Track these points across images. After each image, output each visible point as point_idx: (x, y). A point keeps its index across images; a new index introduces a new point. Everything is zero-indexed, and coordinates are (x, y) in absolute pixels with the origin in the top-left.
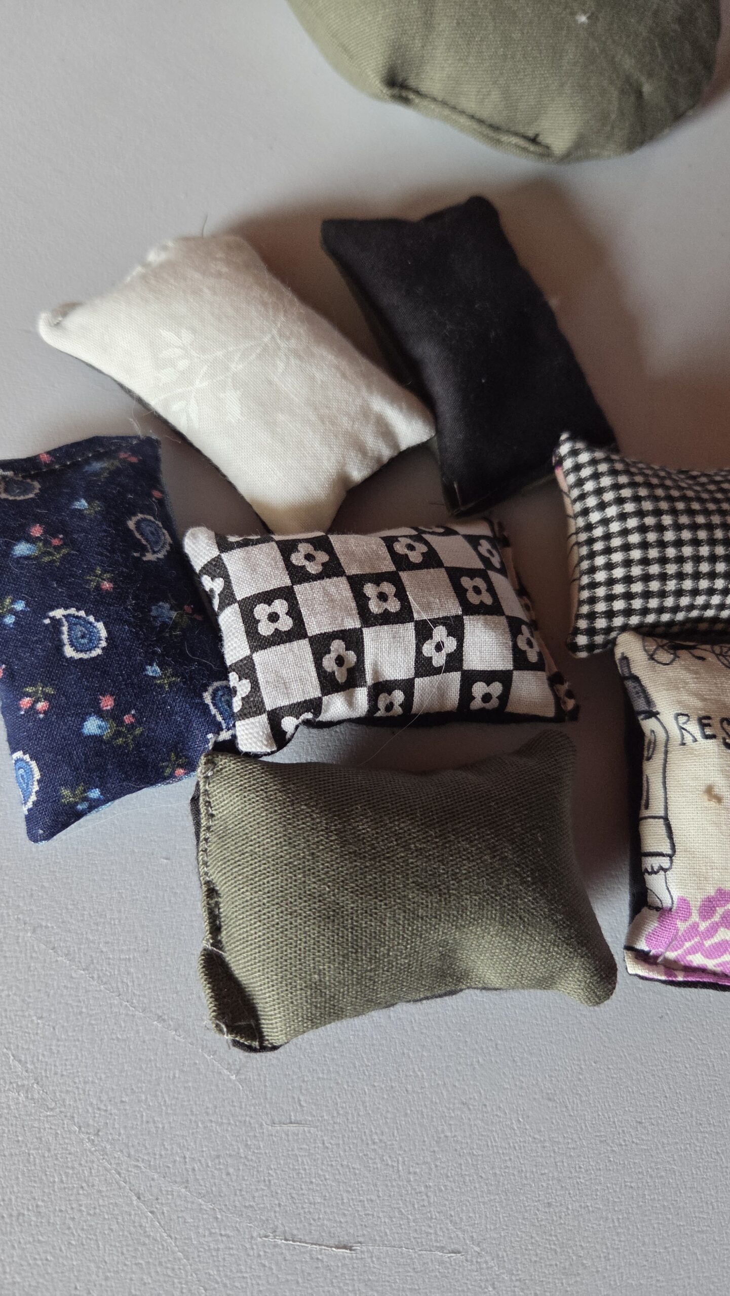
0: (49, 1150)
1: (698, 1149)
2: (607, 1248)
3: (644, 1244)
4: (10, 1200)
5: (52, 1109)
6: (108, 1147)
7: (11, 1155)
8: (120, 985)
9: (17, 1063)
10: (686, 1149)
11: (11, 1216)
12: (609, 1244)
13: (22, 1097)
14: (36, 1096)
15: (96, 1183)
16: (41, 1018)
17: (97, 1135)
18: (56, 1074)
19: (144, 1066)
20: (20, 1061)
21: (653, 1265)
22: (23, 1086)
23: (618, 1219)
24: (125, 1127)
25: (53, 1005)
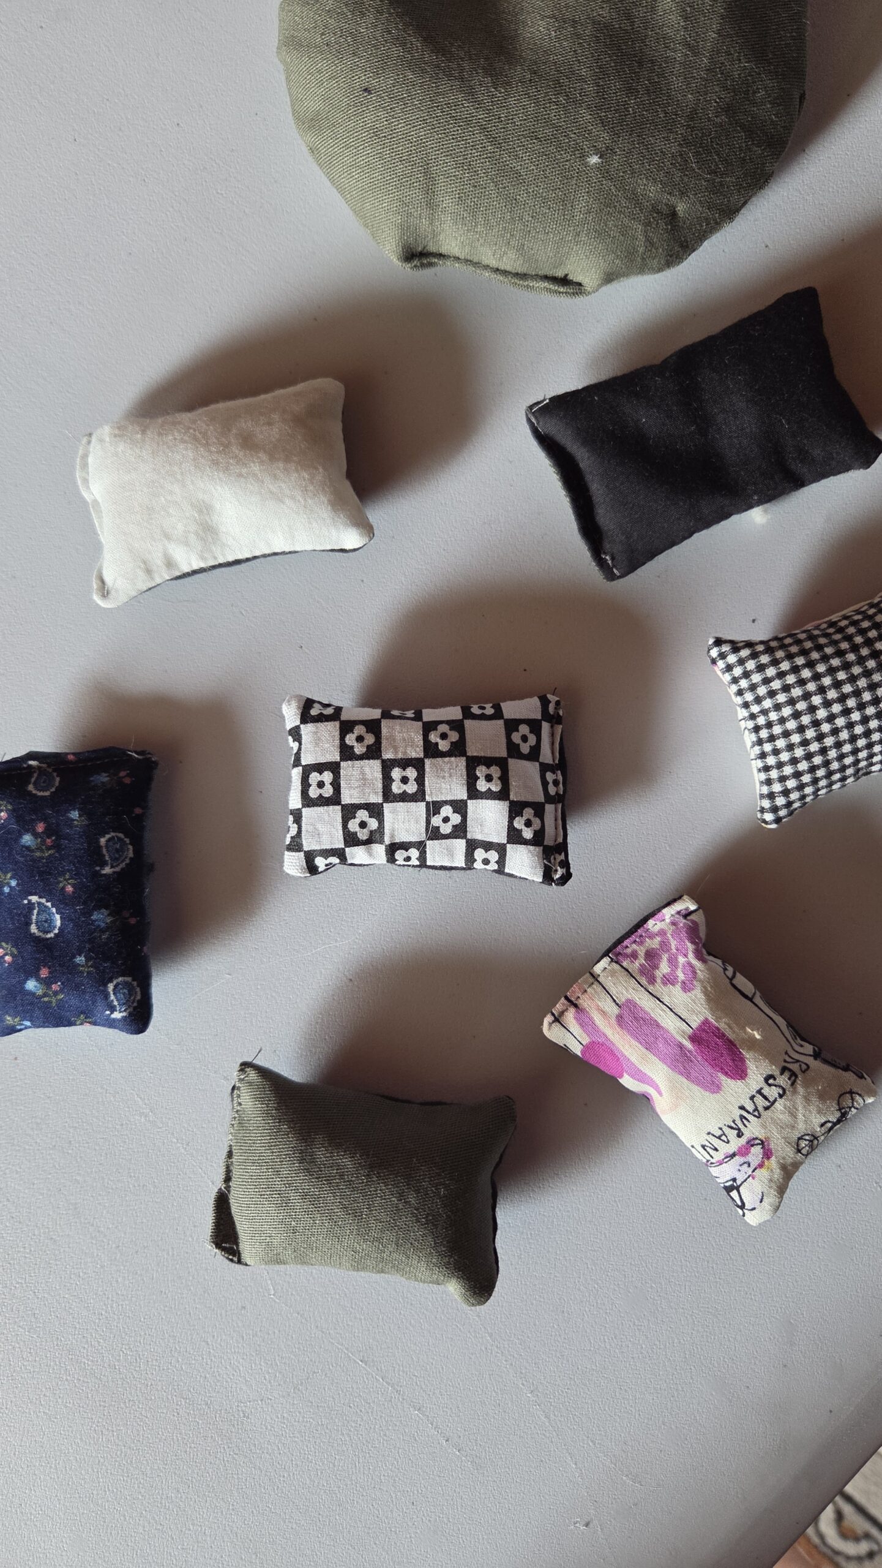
0: (160, 1151)
1: (600, 1196)
2: (520, 1250)
3: (549, 1252)
4: (139, 1177)
5: (161, 1128)
6: (194, 1152)
7: (138, 1152)
8: (200, 1056)
9: (139, 1099)
10: (590, 1196)
11: (139, 1186)
12: (522, 1249)
13: (143, 1120)
14: (151, 1119)
15: (188, 1172)
16: (152, 1073)
17: (188, 1145)
18: (162, 1107)
19: (216, 1107)
20: (141, 1098)
21: (553, 1266)
22: (144, 1113)
23: (531, 1234)
24: (204, 1143)
25: (159, 1066)
